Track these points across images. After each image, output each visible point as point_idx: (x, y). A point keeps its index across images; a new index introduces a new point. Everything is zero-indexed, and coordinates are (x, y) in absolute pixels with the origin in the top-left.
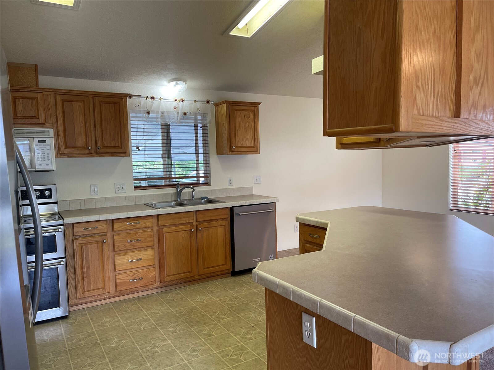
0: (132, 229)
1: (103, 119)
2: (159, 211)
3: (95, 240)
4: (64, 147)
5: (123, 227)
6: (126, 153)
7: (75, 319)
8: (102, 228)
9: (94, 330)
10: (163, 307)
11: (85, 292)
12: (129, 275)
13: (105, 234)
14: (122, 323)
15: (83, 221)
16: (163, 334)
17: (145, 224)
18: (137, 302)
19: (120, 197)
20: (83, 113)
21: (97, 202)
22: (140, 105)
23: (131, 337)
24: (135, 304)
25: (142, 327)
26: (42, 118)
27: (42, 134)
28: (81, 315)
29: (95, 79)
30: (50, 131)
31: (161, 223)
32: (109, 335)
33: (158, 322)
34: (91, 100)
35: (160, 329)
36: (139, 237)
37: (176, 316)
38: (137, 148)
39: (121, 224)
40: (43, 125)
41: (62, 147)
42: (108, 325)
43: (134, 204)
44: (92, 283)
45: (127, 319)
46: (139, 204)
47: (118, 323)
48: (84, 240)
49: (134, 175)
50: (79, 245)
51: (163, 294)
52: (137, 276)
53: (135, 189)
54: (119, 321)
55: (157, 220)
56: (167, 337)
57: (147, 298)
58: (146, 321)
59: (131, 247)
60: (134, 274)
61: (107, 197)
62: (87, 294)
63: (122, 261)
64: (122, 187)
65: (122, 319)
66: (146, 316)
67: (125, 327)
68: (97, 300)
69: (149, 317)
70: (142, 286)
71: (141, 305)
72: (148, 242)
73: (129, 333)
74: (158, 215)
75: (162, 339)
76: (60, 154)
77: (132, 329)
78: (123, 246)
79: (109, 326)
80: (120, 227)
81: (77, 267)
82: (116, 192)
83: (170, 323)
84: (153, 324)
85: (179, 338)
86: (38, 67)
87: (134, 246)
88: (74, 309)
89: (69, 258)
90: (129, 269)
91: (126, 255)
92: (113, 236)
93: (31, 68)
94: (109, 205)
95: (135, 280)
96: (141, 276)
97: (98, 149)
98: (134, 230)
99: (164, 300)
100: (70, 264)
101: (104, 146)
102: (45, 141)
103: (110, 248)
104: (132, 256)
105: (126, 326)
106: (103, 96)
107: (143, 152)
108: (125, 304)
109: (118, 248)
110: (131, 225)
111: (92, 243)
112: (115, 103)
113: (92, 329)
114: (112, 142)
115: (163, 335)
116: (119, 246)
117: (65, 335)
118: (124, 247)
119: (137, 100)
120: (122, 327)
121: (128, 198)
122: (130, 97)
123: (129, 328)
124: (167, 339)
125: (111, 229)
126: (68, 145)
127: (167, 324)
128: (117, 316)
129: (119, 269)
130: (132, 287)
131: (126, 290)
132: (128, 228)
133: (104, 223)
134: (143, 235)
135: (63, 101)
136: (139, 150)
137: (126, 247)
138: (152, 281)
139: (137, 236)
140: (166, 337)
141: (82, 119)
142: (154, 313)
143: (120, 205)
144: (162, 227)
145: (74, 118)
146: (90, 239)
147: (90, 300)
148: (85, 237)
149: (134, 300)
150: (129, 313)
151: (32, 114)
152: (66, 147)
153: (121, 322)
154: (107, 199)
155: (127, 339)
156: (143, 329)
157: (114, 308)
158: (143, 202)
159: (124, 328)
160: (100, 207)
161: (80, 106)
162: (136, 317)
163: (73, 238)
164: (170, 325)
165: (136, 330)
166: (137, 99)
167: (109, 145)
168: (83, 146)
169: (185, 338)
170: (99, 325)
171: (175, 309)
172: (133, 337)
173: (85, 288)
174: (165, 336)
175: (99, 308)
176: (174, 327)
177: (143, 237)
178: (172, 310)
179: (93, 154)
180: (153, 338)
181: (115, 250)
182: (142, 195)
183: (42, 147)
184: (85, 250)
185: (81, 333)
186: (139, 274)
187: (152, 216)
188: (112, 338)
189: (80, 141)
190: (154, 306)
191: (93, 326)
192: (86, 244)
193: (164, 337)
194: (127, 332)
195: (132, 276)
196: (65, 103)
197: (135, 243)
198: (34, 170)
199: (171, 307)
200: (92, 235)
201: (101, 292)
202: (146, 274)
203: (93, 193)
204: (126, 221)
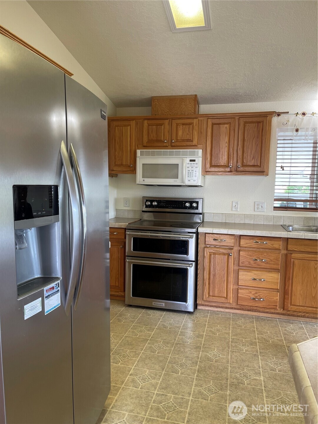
0: (259, 248)
1: (246, 138)
2: (289, 234)
3: (222, 252)
4: (209, 166)
5: (249, 245)
6: (264, 172)
7: (197, 317)
8: (230, 242)
9: (205, 333)
10: (277, 337)
11: (210, 296)
12: (251, 293)
13: (232, 247)
14: (230, 337)
15: (213, 233)
16: (261, 366)
17: (272, 245)
18: (254, 321)
19: (258, 215)
20: (228, 134)
21: (236, 217)
22: (288, 122)
23: (230, 355)
24: (252, 323)
25: (244, 349)
26: (195, 141)
27: (193, 154)
28: (203, 316)
29: (246, 102)
30: (199, 152)
31: (290, 247)
32: (213, 344)
33: (263, 351)
34: (237, 120)
35: (261, 359)
36: (264, 257)
37: (286, 352)
38: (281, 168)
39: (248, 241)
40: (195, 146)
41: (208, 165)
42: (218, 333)
43: (271, 223)
44: (216, 290)
45: (236, 335)
46: (276, 224)
47: (227, 336)
48: (213, 250)
49: (275, 194)
50: (209, 253)
51: (285, 322)
52: (259, 295)
53: (274, 209)
54: (228, 334)
55: (286, 243)
56: (263, 371)
57: (266, 321)
58: (251, 344)
59: (254, 265)
60: (256, 293)
61: (246, 214)
62: (211, 299)
63: (245, 277)
64: (262, 206)
65: (232, 333)
66: (256, 339)
67: (230, 342)
68: (221, 307)
69: (257, 342)
70: (263, 307)
71: (256, 326)
72: (274, 264)
73: (230, 350)
74: (288, 239)
75: (257, 371)
76: (205, 172)
77: (234, 347)
78: (248, 262)
79: (218, 335)
80: (247, 243)
81: (205, 272)
82: (255, 210)
83: (274, 358)
84: (257, 351)
85: (275, 378)
86: (198, 96)
87: (259, 265)
88: (200, 308)
89: (200, 263)
90: (251, 287)
91: (249, 272)
92: (239, 251)
93: (192, 98)
94: (247, 221)
95: (257, 299)
96: (263, 296)
97: (238, 168)
98: (261, 249)
99: (282, 330)
100: (200, 268)
101: (244, 164)
102: (194, 161)
103: (236, 262)
104: (255, 274)
105: (232, 342)
106: (249, 116)
107: (288, 172)
108: (243, 319)
109: (243, 264)
110: (257, 243)
111: (220, 254)
112: (259, 122)
113: (204, 332)
114: (252, 161)
115: (259, 367)
116: (244, 262)
117: (182, 328)
118: (249, 264)
119: (286, 118)
120: (228, 341)
121: (267, 218)
122: (279, 115)
123: (233, 344)
124: (262, 374)
125: (238, 244)
126: (213, 164)
127: (270, 357)
128: (230, 328)
129: (241, 284)
130: (253, 305)
131: (247, 306)
132: (254, 246)
133: (232, 237)
134: (269, 256)
135: (213, 124)
136: (283, 170)
137: (250, 264)
138: (274, 305)
139: (263, 256)
140: (261, 371)
141: (227, 140)
142: (264, 339)
143: (258, 223)
144: (291, 252)
145: (220, 139)
146: (218, 249)
147: (214, 304)
148: (215, 247)
149: (253, 318)
150: (241, 329)
151: (188, 137)
152: (212, 166)
153: (229, 335)
154: (246, 216)
155: (225, 355)
156: (244, 351)
157: (231, 320)
158: (282, 224)
159: (228, 343)
160: (239, 222)
161: (226, 128)
162: (246, 336)
163: (205, 246)
164: (274, 359)
165: (238, 350)
166: (286, 116)
167: (249, 163)
168: (225, 165)
169: (281, 382)
170: (211, 331)
171: (289, 344)
172: (231, 356)
173: (210, 293)
174: (261, 369)
175: (220, 315)
176: (276, 364)
177: (269, 258)
178: (285, 344)
179: (233, 173)
180: (248, 366)
181: (240, 265)
182: (281, 216)
183: (193, 165)
184: (213, 258)
185: (194, 332)
186: (261, 295)
187: (280, 238)
188: (213, 348)
189: (223, 160)
190: (269, 332)
191: (206, 330)
192: (214, 254)
193: (260, 371)
194: (229, 347)
195: (254, 294)
196: (214, 126)
197: (260, 262)
198: (185, 184)
199: (285, 340)
200: (220, 247)
201: (223, 300)
202: (268, 296)
203: (234, 209)
204: (253, 239)
